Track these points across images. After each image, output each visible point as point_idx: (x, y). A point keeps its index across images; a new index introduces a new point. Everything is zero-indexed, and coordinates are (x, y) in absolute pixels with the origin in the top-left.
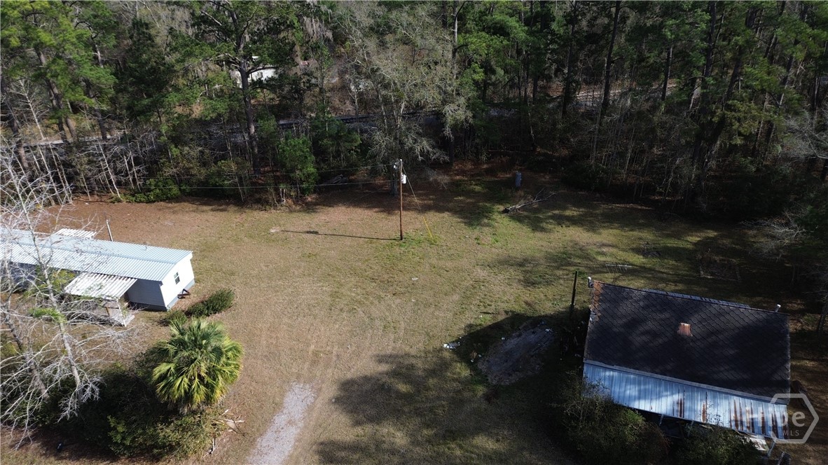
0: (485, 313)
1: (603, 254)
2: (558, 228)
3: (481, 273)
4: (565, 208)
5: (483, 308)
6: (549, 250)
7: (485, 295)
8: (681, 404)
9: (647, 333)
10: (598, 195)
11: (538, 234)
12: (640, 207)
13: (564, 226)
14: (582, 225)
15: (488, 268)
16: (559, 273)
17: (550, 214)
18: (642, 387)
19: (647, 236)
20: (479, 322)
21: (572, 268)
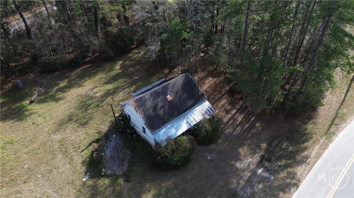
0: (82, 151)
1: (96, 93)
2: (66, 94)
3: (57, 137)
4: (58, 84)
5: (78, 150)
6: (74, 105)
7: (72, 144)
8: (188, 122)
10: (64, 71)
11: (60, 102)
12: (86, 67)
13: (67, 92)
14: (74, 87)
15: (57, 132)
16: (90, 111)
17: (54, 91)
19: (101, 76)
20: (85, 157)
21: (92, 106)
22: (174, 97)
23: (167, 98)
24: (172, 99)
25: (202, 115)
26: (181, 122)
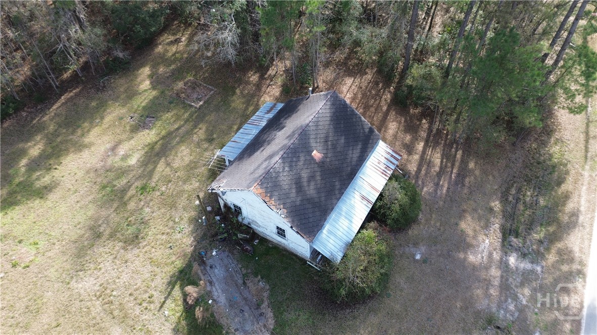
0: (161, 307)
1: (125, 157)
2: (56, 174)
3: (87, 284)
4: (23, 153)
5: (152, 306)
6: (90, 198)
7: (131, 295)
8: (363, 198)
9: (309, 181)
10: (24, 114)
11: (53, 197)
12: (72, 94)
13: (57, 167)
14: (67, 151)
15: (81, 273)
16: (132, 205)
17: (23, 169)
18: (343, 214)
20: (174, 319)
21: (132, 192)
22: (325, 151)
23: (312, 158)
24: (323, 158)
25: (383, 173)
26: (350, 200)
